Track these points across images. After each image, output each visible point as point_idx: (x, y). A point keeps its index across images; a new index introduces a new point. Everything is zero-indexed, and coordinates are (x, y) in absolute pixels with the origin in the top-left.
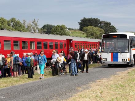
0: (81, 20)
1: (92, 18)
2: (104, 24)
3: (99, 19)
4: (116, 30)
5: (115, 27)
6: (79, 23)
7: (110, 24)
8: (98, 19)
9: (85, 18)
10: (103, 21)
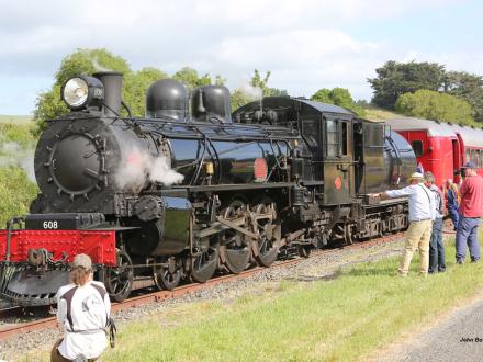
0: (377, 71)
3: (442, 67)
6: (370, 81)
10: (456, 73)
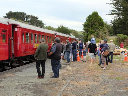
1: (18, 12)
2: (31, 19)
4: (44, 25)
5: (42, 22)
7: (37, 19)
8: (25, 13)
9: (10, 12)
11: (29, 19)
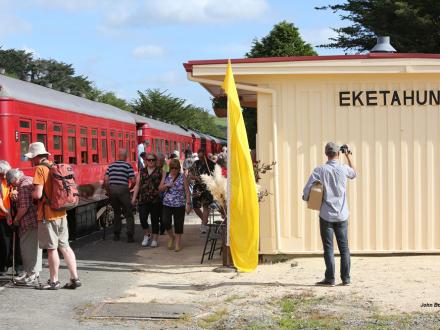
11: (41, 75)
